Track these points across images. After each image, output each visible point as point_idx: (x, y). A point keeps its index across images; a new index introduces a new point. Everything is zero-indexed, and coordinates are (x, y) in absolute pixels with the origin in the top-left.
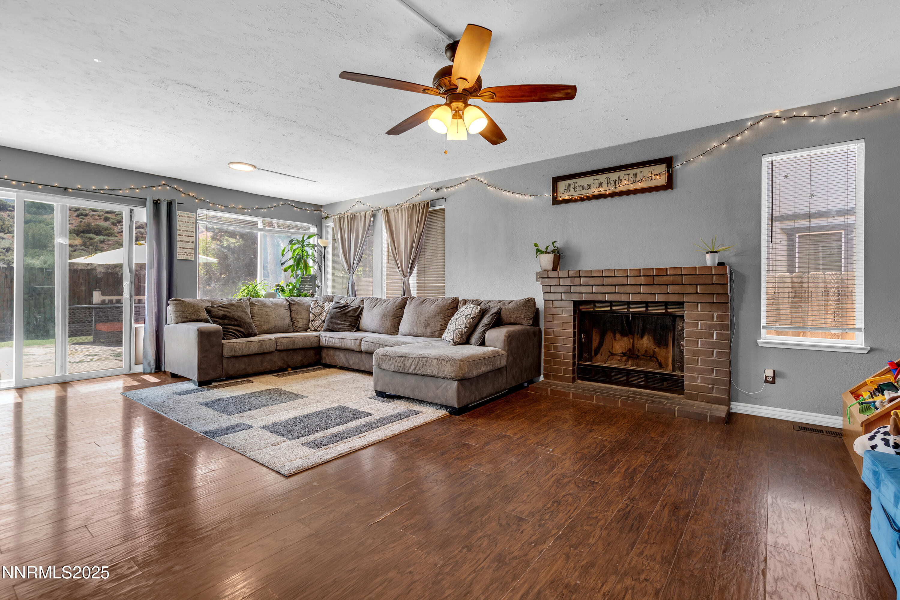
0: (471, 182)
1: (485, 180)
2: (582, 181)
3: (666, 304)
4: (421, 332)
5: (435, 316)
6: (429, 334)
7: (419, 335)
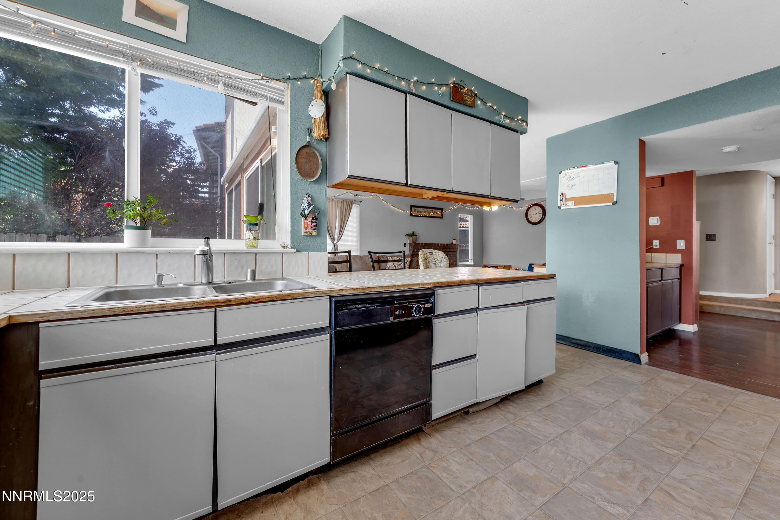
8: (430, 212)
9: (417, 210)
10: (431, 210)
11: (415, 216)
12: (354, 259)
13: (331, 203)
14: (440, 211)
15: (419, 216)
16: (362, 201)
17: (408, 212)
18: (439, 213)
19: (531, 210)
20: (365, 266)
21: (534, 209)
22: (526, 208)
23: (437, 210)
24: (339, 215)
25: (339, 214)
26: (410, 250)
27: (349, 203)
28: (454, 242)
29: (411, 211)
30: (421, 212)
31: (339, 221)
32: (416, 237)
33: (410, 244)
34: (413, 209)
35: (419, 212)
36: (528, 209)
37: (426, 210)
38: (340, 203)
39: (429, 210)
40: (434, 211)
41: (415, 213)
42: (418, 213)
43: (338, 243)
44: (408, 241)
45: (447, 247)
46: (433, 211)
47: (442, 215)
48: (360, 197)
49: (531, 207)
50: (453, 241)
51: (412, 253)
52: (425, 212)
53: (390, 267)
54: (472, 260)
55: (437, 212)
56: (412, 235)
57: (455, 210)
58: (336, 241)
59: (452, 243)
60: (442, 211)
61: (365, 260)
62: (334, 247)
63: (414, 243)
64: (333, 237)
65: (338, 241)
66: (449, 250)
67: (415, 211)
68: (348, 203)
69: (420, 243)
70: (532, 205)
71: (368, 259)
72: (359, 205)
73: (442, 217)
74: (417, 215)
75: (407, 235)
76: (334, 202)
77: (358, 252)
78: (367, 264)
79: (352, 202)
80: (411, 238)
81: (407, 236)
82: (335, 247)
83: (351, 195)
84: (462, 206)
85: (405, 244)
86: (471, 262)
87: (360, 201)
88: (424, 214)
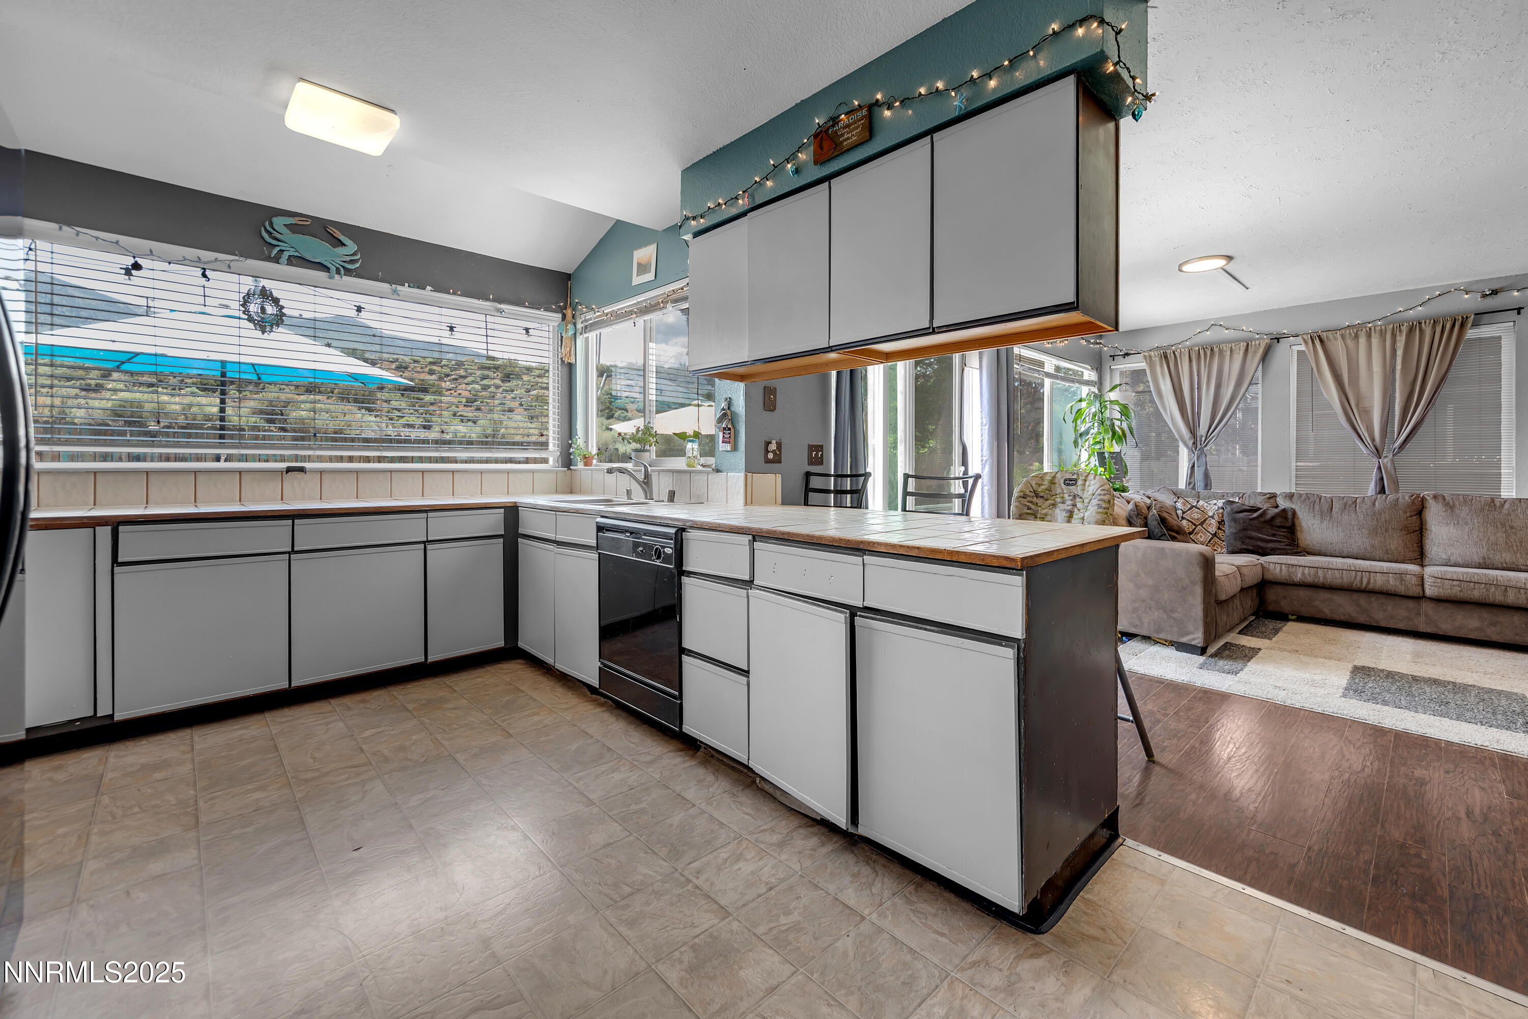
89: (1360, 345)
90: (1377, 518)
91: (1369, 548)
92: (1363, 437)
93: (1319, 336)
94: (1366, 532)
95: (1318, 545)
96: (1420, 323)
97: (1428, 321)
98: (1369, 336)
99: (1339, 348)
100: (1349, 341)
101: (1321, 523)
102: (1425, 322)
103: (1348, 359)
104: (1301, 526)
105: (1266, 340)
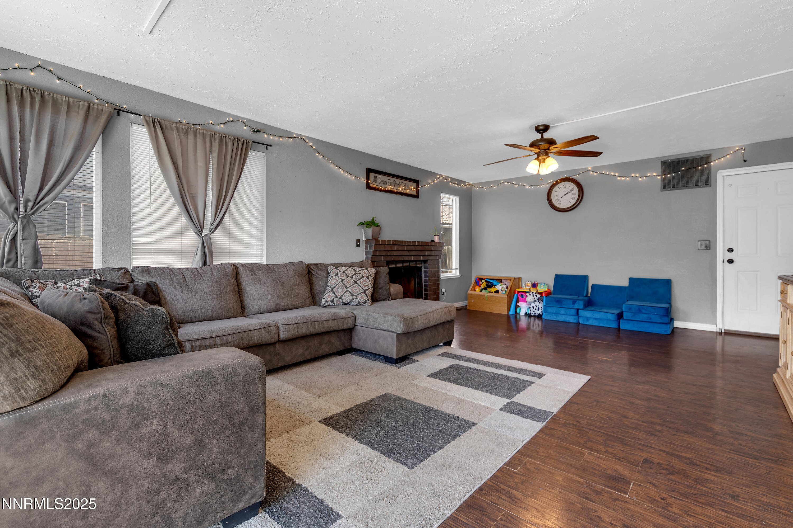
0: (298, 141)
1: (313, 145)
2: (383, 178)
3: (416, 261)
4: (292, 304)
5: (300, 283)
6: (300, 305)
7: (290, 307)
8: (398, 185)
9: (378, 179)
10: (401, 181)
11: (374, 189)
12: (254, 272)
13: (191, 137)
14: (415, 185)
15: (381, 190)
16: (271, 146)
17: (363, 180)
18: (412, 189)
19: (556, 189)
20: (280, 288)
21: (562, 187)
22: (548, 186)
23: (410, 183)
24: (215, 170)
25: (215, 166)
26: (367, 253)
27: (240, 145)
28: (436, 239)
29: (368, 178)
30: (385, 183)
31: (215, 185)
32: (378, 227)
33: (367, 241)
34: (372, 175)
35: (381, 182)
36: (553, 186)
37: (392, 180)
38: (217, 141)
39: (398, 181)
40: (406, 184)
41: (374, 183)
42: (380, 185)
43: (212, 236)
44: (363, 234)
45: (427, 247)
46: (404, 184)
47: (418, 191)
48: (266, 136)
49: (557, 183)
50: (434, 238)
51: (372, 257)
52: (391, 184)
53: (334, 287)
54: (457, 269)
55: (409, 186)
56: (372, 224)
57: (435, 185)
58: (206, 232)
59: (433, 241)
60: (418, 186)
61: (279, 275)
62: (200, 245)
63: (376, 239)
64: (199, 221)
65: (214, 229)
66: (429, 252)
67: (375, 180)
68: (238, 145)
69: (386, 239)
70: (560, 180)
71: (286, 272)
72: (264, 154)
73: (417, 196)
74: (378, 188)
75: (362, 224)
76: (201, 137)
77: (262, 257)
78: (283, 283)
79: (248, 143)
80: (370, 231)
81: (360, 227)
82: (203, 244)
83: (245, 128)
84: (445, 180)
85: (358, 241)
86: (456, 272)
87: (267, 145)
88: (390, 188)
89: (189, 141)
90: (219, 285)
91: (218, 310)
92: (193, 218)
93: (159, 122)
94: (215, 297)
95: (183, 314)
96: (225, 137)
97: (230, 137)
98: (195, 135)
99: (175, 138)
100: (182, 135)
101: (182, 293)
102: (228, 137)
103: (182, 150)
104: (165, 299)
105: (107, 109)
